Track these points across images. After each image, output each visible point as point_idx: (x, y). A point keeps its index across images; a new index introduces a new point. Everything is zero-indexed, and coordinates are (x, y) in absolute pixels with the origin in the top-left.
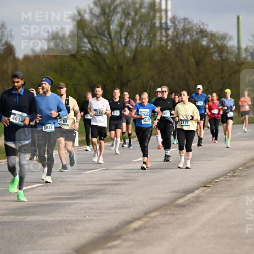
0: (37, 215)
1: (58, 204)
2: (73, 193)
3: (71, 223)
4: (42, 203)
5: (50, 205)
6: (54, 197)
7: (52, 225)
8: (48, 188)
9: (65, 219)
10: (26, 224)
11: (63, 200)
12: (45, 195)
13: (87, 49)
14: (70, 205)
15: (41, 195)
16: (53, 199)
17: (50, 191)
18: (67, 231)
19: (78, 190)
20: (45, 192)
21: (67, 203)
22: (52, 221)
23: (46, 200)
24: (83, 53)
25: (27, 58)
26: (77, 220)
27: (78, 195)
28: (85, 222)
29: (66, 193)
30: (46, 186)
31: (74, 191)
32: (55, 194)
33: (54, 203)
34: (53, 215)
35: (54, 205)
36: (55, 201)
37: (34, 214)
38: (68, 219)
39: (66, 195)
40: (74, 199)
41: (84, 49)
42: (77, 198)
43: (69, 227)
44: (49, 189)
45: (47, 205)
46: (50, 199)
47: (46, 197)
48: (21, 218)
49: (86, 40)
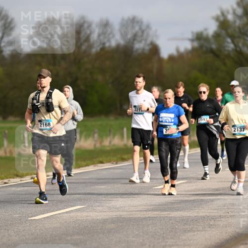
0: (181, 210)
1: (202, 200)
2: (217, 190)
3: (213, 218)
4: (186, 199)
5: (194, 200)
6: (198, 193)
7: (196, 220)
8: (192, 184)
9: (208, 214)
10: (171, 220)
12: (188, 191)
13: (230, 49)
14: (212, 201)
15: (185, 191)
17: (193, 188)
18: (210, 226)
19: (222, 186)
20: (189, 188)
21: (210, 199)
22: (195, 216)
24: (226, 53)
25: (171, 58)
26: (220, 216)
27: (221, 192)
28: (228, 218)
30: (190, 183)
31: (216, 187)
32: (199, 190)
33: (198, 199)
34: (197, 211)
35: (198, 201)
37: (177, 210)
38: (211, 214)
39: (209, 191)
40: (217, 195)
41: (227, 48)
42: (220, 194)
43: (211, 223)
44: (192, 186)
45: (190, 201)
48: (165, 214)
49: (229, 40)
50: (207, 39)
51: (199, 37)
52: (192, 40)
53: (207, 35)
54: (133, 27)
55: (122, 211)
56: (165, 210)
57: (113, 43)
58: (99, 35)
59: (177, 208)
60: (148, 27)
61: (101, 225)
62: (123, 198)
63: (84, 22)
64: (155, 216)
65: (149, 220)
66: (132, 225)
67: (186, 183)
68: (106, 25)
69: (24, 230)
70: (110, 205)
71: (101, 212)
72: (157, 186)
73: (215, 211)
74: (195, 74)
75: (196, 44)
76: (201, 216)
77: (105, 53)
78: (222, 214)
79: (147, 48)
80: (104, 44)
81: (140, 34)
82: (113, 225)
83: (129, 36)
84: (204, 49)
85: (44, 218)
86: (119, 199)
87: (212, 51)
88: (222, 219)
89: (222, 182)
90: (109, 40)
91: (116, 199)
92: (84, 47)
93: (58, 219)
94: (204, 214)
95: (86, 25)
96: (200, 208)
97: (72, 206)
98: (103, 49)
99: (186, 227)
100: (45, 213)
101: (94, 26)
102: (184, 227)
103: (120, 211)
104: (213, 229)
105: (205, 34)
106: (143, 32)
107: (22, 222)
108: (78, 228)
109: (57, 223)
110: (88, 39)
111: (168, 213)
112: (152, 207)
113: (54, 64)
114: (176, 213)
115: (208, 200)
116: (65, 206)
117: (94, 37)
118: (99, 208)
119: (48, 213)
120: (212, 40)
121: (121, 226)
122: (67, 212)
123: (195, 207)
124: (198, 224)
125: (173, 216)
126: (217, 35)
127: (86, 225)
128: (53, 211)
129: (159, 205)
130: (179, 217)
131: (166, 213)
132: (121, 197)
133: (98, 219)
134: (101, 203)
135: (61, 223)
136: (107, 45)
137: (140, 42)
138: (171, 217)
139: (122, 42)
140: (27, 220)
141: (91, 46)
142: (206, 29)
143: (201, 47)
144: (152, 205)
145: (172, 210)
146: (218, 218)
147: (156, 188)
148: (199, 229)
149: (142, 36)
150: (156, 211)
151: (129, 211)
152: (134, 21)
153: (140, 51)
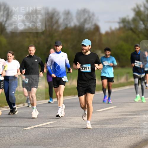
0: (113, 124)
1: (125, 118)
2: (134, 112)
3: (132, 129)
4: (116, 117)
5: (120, 118)
6: (123, 114)
7: (122, 130)
9: (129, 127)
10: (107, 130)
11: (128, 116)
12: (117, 113)
13: (142, 28)
14: (132, 118)
15: (115, 113)
16: (122, 115)
17: (120, 111)
18: (130, 134)
19: (137, 110)
21: (130, 118)
22: (121, 128)
23: (118, 116)
24: (140, 30)
25: (107, 33)
27: (137, 113)
29: (129, 112)
30: (118, 108)
31: (134, 110)
32: (124, 112)
33: (123, 118)
34: (122, 124)
36: (123, 117)
37: (111, 124)
38: (131, 127)
40: (134, 115)
41: (140, 28)
42: (136, 115)
43: (131, 132)
44: (120, 109)
45: (118, 118)
46: (120, 115)
47: (118, 114)
49: (141, 23)
50: (128, 22)
51: (124, 21)
52: (119, 23)
53: (129, 19)
54: (84, 15)
55: (78, 125)
56: (103, 124)
57: (72, 25)
58: (64, 20)
59: (110, 123)
60: (93, 14)
61: (65, 133)
62: (78, 117)
63: (55, 12)
64: (98, 128)
65: (94, 130)
66: (84, 133)
67: (116, 108)
68: (68, 13)
69: (19, 136)
70: (70, 121)
71: (65, 125)
72: (98, 110)
73: (133, 125)
74: (121, 43)
75: (122, 25)
76: (125, 128)
77: (68, 31)
78: (137, 126)
79: (93, 27)
80: (67, 25)
81: (88, 19)
82: (72, 133)
83: (82, 20)
84: (127, 28)
85: (31, 129)
86: (76, 117)
87: (131, 29)
88: (137, 129)
89: (137, 107)
90: (70, 23)
91: (75, 117)
92: (55, 27)
93: (39, 130)
94: (127, 127)
95: (56, 14)
96: (124, 123)
97: (48, 122)
98: (66, 28)
99: (116, 134)
100: (32, 126)
101: (61, 14)
102: (114, 134)
103: (76, 125)
104: (132, 135)
105: (127, 19)
106: (90, 18)
107: (18, 131)
108: (51, 135)
109: (38, 132)
110: (57, 22)
111: (105, 126)
112: (95, 122)
113: (37, 37)
114: (110, 126)
115: (129, 118)
116: (44, 121)
117: (61, 21)
118: (64, 123)
119: (33, 126)
120: (131, 23)
121: (77, 134)
122: (44, 125)
123: (121, 122)
124: (123, 132)
125: (108, 127)
126: (134, 20)
127: (56, 133)
128: (36, 125)
129: (99, 121)
130: (112, 128)
131: (104, 126)
132: (77, 116)
133: (63, 130)
134: (65, 120)
135: (41, 132)
136: (69, 25)
137: (88, 23)
138: (107, 128)
139: (78, 24)
140: (21, 130)
141: (59, 26)
142: (128, 16)
143: (125, 26)
144: (96, 121)
145: (107, 124)
146: (135, 129)
147: (98, 111)
148: (123, 135)
149: (89, 20)
150: (98, 125)
151: (82, 125)
152: (84, 11)
153: (88, 29)
